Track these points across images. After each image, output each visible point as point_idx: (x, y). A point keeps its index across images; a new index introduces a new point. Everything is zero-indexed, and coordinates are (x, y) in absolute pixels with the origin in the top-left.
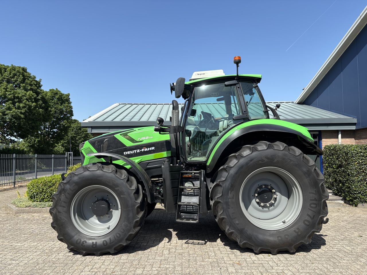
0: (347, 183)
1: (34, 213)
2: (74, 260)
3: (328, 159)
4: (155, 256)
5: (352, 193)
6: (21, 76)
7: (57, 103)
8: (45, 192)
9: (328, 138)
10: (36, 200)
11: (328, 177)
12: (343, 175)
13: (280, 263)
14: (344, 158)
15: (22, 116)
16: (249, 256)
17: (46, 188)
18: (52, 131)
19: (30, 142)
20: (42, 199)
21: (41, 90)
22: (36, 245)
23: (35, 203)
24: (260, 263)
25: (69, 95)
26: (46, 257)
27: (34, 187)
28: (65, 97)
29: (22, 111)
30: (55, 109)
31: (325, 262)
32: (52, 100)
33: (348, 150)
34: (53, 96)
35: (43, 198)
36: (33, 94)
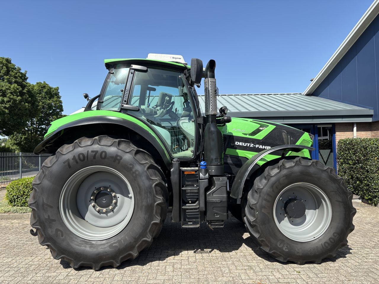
0: (365, 181)
1: (14, 219)
2: (55, 282)
3: (343, 155)
4: (157, 274)
5: (371, 192)
6: (4, 67)
7: (45, 98)
8: (27, 195)
9: (343, 132)
10: (16, 204)
11: (343, 174)
12: (360, 172)
13: (310, 281)
14: (363, 153)
15: (7, 111)
16: (272, 272)
17: (28, 190)
18: (40, 127)
19: (17, 139)
20: (23, 203)
21: (27, 83)
22: (10, 262)
23: (15, 208)
24: (287, 282)
25: (59, 89)
26: (21, 279)
27: (14, 189)
28: (53, 91)
29: (6, 106)
30: (43, 103)
31: (363, 278)
32: (40, 94)
33: (366, 144)
34: (40, 90)
35: (25, 202)
36: (18, 87)
